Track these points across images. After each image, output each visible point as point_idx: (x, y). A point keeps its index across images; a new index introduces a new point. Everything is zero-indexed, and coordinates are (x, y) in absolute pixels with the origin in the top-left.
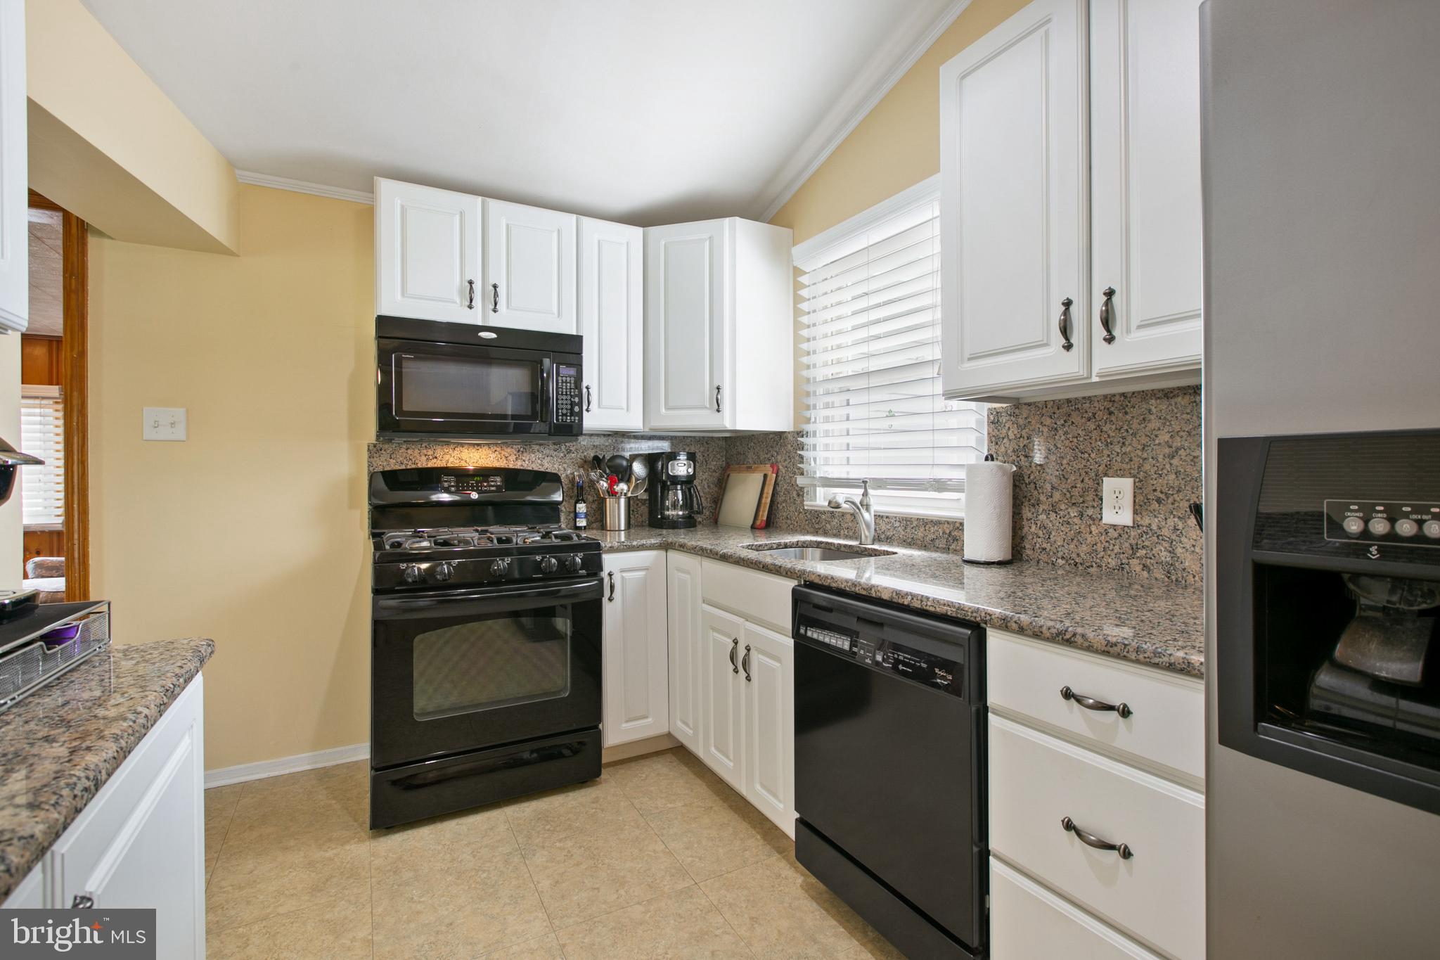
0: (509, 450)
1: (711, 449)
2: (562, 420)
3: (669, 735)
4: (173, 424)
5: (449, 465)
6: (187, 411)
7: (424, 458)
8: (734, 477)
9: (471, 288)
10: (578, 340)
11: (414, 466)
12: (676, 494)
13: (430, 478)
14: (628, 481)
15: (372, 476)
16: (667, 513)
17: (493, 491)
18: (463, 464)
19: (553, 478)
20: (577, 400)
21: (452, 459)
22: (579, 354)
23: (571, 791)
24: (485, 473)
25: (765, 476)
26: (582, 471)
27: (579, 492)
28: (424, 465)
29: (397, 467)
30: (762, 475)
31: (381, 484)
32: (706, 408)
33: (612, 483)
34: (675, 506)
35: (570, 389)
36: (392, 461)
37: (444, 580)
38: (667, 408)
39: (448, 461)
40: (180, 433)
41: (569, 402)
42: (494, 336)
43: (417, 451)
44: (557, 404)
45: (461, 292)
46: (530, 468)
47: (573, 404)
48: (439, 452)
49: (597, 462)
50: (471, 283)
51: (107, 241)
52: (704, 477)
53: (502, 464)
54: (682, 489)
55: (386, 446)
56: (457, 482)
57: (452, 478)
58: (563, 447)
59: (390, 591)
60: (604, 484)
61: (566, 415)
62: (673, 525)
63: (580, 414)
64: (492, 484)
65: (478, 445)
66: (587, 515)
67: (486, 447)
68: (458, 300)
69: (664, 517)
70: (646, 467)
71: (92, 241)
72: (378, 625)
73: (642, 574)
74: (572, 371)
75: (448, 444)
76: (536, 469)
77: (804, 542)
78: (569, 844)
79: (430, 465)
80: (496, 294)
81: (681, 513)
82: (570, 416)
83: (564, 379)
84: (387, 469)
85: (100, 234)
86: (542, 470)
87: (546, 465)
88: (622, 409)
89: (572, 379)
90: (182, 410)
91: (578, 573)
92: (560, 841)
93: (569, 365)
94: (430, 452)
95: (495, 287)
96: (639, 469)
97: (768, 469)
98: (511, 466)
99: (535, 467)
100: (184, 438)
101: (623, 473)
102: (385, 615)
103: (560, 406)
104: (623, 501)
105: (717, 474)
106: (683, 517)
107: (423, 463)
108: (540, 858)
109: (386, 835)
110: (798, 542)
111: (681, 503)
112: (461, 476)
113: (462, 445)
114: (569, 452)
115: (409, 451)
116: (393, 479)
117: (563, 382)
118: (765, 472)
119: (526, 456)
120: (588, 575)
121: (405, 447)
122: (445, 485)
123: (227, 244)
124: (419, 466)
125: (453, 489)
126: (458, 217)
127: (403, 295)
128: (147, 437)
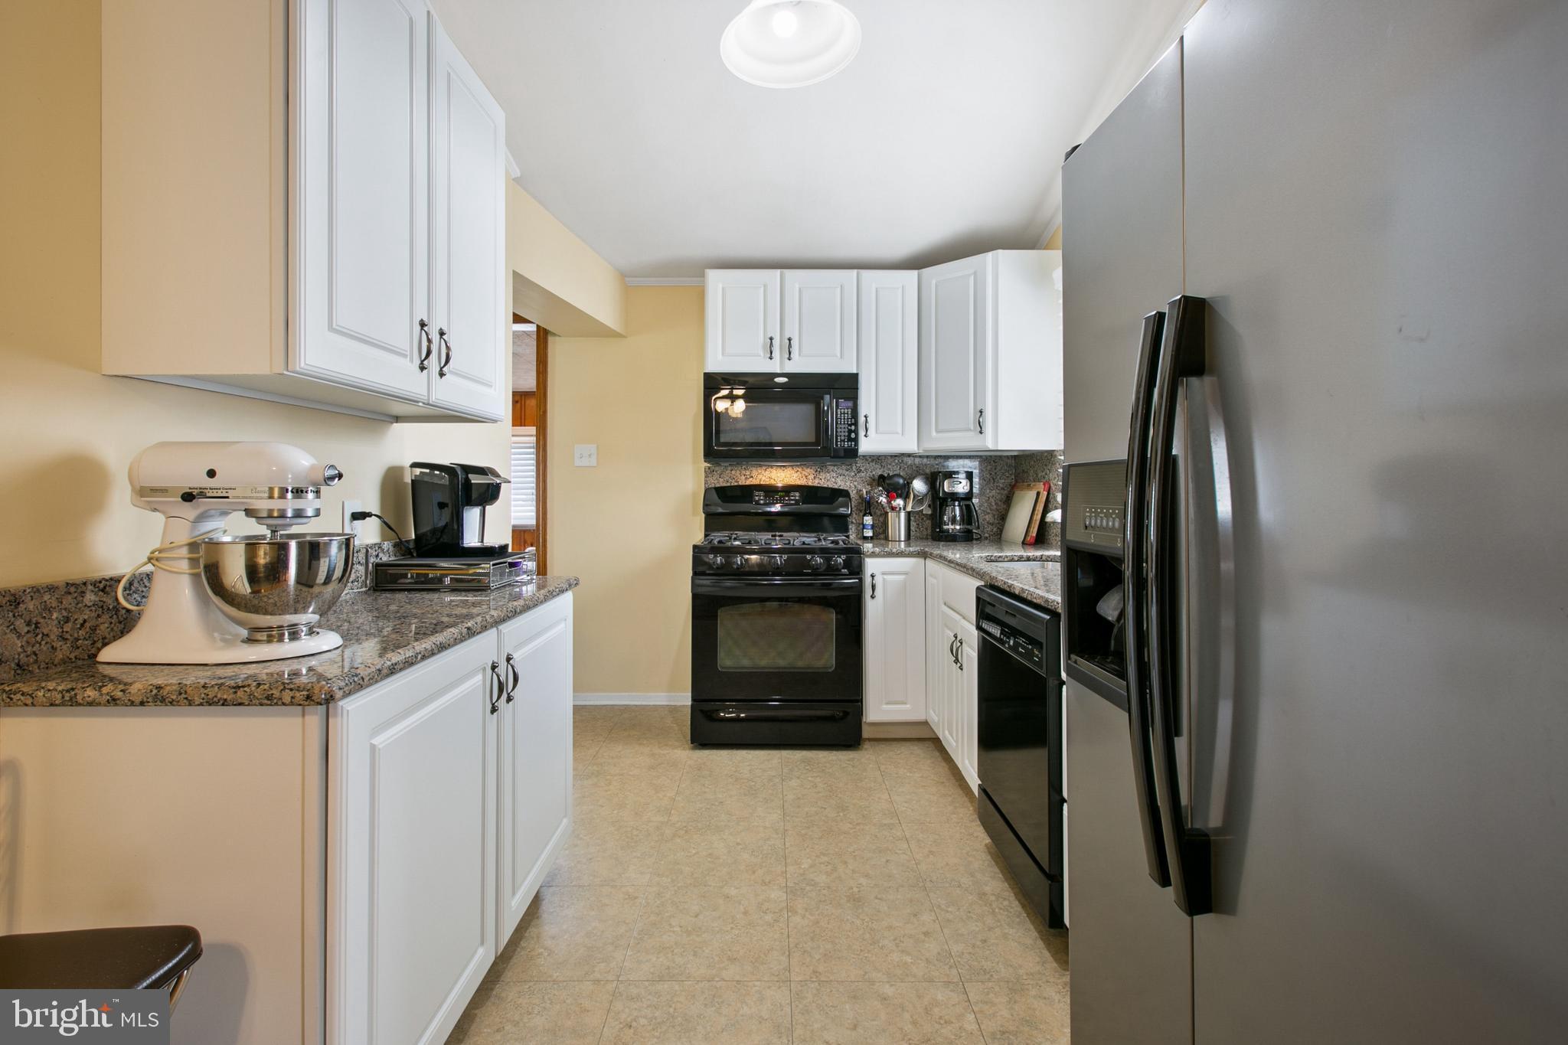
0: (808, 470)
1: (999, 468)
2: (841, 445)
3: (926, 723)
4: (590, 455)
5: (761, 483)
6: (598, 447)
7: (743, 477)
8: (1018, 494)
9: (771, 343)
10: (854, 378)
11: (736, 484)
12: (954, 510)
13: (746, 493)
14: (906, 498)
15: (707, 491)
16: (945, 527)
17: (792, 504)
18: (772, 482)
19: (845, 493)
20: (853, 428)
21: (764, 478)
22: (856, 388)
23: (836, 750)
24: (788, 489)
25: (1038, 494)
26: (869, 488)
27: (868, 506)
28: (744, 484)
29: (725, 485)
30: (1035, 492)
31: (715, 496)
32: (970, 430)
33: (890, 498)
34: (953, 521)
35: (848, 419)
36: (721, 480)
37: (738, 568)
38: (938, 431)
39: (761, 480)
40: (593, 462)
41: (847, 430)
42: (785, 380)
43: (738, 472)
44: (836, 432)
45: (764, 347)
46: (825, 486)
47: (850, 432)
48: (754, 473)
49: (881, 480)
50: (771, 339)
51: (557, 338)
52: (991, 494)
53: (802, 482)
54: (959, 505)
55: (717, 468)
56: (765, 496)
57: (762, 493)
58: (854, 467)
59: (703, 574)
60: (883, 499)
61: (844, 441)
62: (951, 539)
63: (856, 440)
64: (792, 498)
65: (784, 466)
66: (873, 527)
67: (790, 468)
68: (762, 354)
69: (942, 531)
70: (926, 483)
71: (550, 339)
72: (696, 597)
73: (902, 577)
74: (850, 404)
75: (761, 466)
76: (830, 486)
77: (1049, 557)
78: (818, 779)
79: (748, 483)
80: (790, 346)
81: (958, 527)
82: (847, 442)
83: (842, 410)
84: (718, 485)
85: (554, 334)
86: (836, 487)
87: (839, 483)
88: (897, 433)
89: (850, 410)
90: (595, 446)
91: (840, 571)
92: (812, 777)
93: (846, 399)
94: (748, 473)
95: (790, 340)
96: (919, 486)
97: (1041, 487)
98: (810, 484)
99: (830, 485)
100: (595, 465)
101: (904, 491)
102: (700, 590)
103: (839, 434)
104: (903, 515)
105: (1006, 492)
106: (959, 531)
107: (742, 481)
108: (794, 783)
109: (700, 749)
110: (1042, 556)
111: (958, 518)
112: (770, 491)
113: (772, 467)
114: (859, 471)
115: (733, 472)
116: (724, 494)
117: (841, 413)
118: (1039, 490)
119: (822, 475)
120: (850, 574)
121: (730, 468)
122: (757, 498)
123: (618, 330)
124: (740, 483)
125: (762, 502)
126: (762, 289)
127: (723, 354)
128: (576, 464)
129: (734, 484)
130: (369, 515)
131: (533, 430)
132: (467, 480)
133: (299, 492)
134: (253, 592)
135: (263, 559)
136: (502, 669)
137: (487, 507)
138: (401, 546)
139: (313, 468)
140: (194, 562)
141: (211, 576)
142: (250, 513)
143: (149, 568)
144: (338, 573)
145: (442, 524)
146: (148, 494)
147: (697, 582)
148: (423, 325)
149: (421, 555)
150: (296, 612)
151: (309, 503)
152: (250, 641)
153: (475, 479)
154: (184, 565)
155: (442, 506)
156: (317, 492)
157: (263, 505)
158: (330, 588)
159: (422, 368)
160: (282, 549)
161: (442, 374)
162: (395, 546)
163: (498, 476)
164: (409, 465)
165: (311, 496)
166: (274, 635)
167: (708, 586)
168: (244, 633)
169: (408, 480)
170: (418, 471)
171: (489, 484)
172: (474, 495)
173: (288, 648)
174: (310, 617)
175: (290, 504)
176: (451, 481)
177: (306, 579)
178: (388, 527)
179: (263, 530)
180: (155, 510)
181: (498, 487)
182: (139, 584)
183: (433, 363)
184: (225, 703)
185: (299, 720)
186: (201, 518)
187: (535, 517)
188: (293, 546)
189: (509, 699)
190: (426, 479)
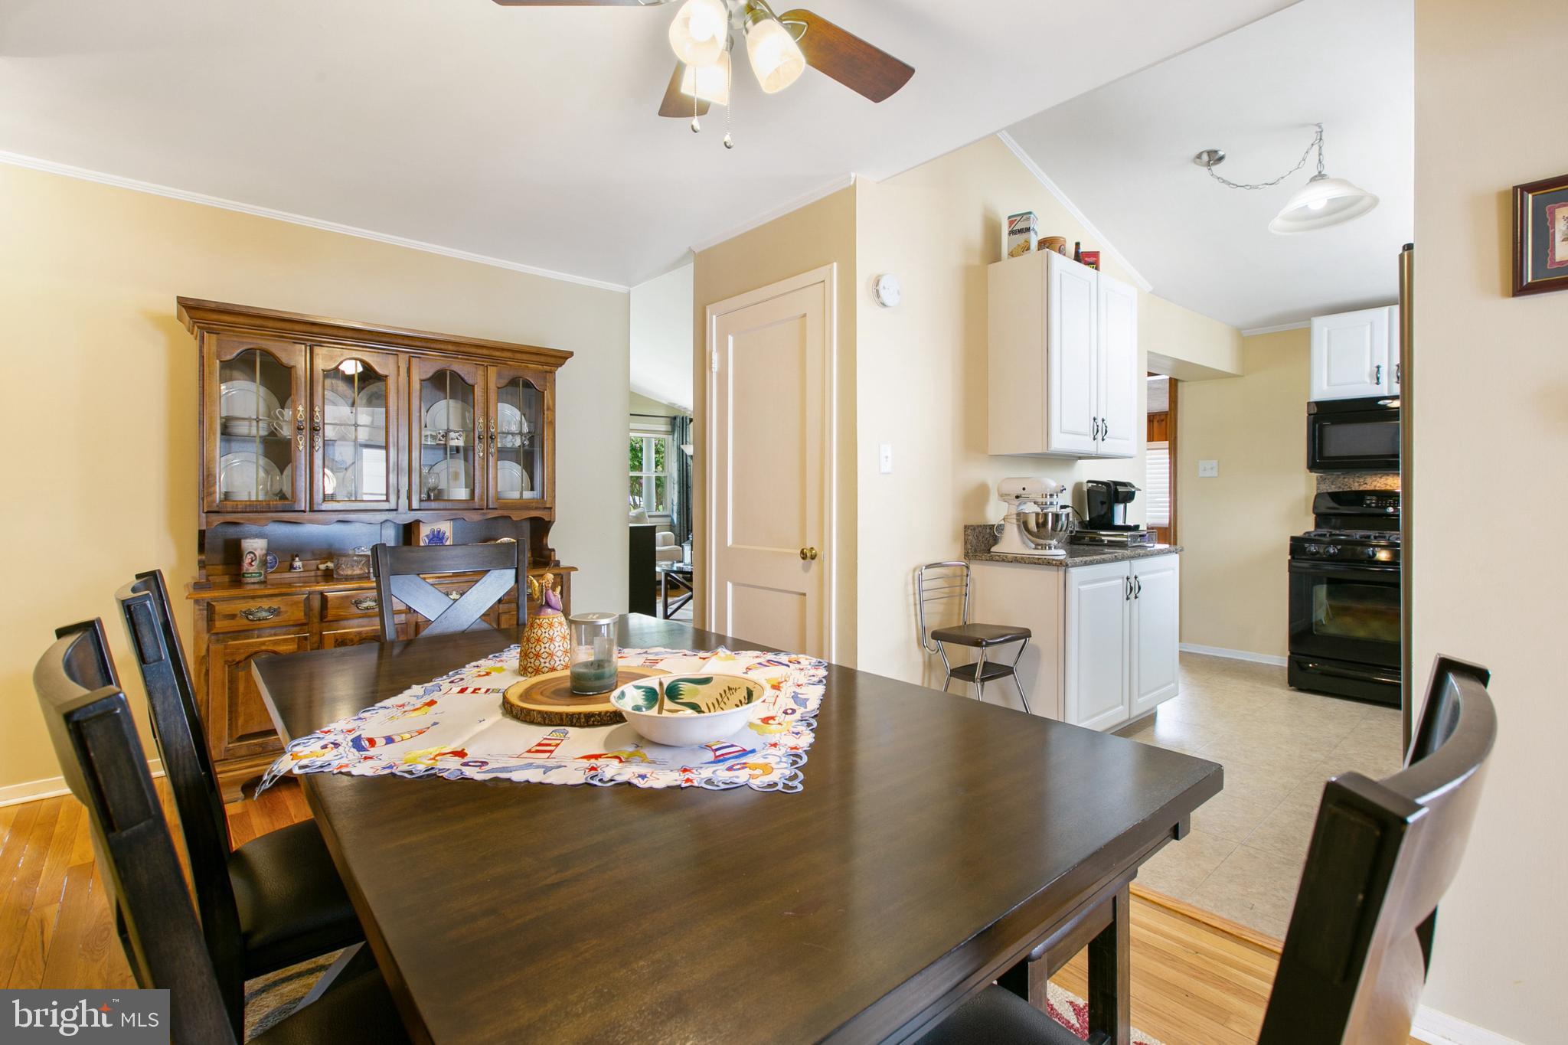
4: (1212, 468)
5: (1377, 489)
6: (1219, 462)
7: (1356, 484)
9: (1378, 371)
11: (1349, 489)
13: (1360, 496)
15: (1318, 495)
18: (1388, 488)
21: (1378, 485)
28: (1357, 489)
29: (1337, 490)
31: (1326, 500)
36: (1333, 486)
39: (1375, 486)
40: (1215, 473)
43: (1351, 480)
45: (1371, 376)
48: (1369, 480)
50: (1378, 367)
51: (1185, 383)
55: (1329, 477)
56: (1378, 500)
57: (1374, 498)
68: (1368, 380)
71: (1180, 384)
75: (1376, 474)
79: (1361, 488)
84: (1330, 491)
85: (1183, 381)
90: (1216, 461)
94: (1362, 480)
100: (1216, 475)
107: (1356, 487)
115: (1346, 480)
121: (1342, 477)
122: (1368, 502)
123: (1234, 372)
124: (1353, 489)
125: (1373, 505)
126: (1369, 326)
127: (1328, 385)
128: (1201, 475)
129: (1346, 489)
130: (1068, 506)
131: (1166, 444)
132: (1116, 490)
133: (1051, 496)
134: (1038, 531)
135: (1041, 521)
136: (1132, 580)
137: (1128, 504)
138: (1082, 523)
139: (1057, 486)
140: (1018, 520)
141: (1025, 525)
142: (1035, 503)
143: (1002, 522)
144: (1064, 528)
145: (1103, 513)
146: (1003, 496)
147: (1294, 564)
148: (1095, 419)
149: (1091, 529)
150: (1051, 539)
151: (1055, 499)
152: (1036, 549)
153: (1121, 489)
154: (1015, 521)
155: (1103, 503)
156: (1057, 495)
157: (1040, 500)
158: (1061, 533)
159: (1094, 439)
160: (1046, 515)
161: (1103, 440)
162: (1080, 523)
163: (1133, 487)
164: (1086, 481)
165: (1055, 497)
166: (1043, 547)
167: (1307, 568)
168: (1033, 546)
169: (1085, 489)
170: (1090, 485)
171: (1128, 492)
172: (1120, 497)
173: (1047, 552)
174: (1054, 542)
175: (1048, 500)
176: (1107, 490)
177: (1054, 528)
178: (1078, 513)
179: (1039, 510)
180: (1005, 502)
181: (1134, 493)
182: (1001, 528)
183: (1099, 436)
184: (1035, 563)
185: (1056, 573)
186: (1020, 504)
187: (1168, 517)
188: (1050, 514)
189: (1136, 597)
190: (1095, 489)
